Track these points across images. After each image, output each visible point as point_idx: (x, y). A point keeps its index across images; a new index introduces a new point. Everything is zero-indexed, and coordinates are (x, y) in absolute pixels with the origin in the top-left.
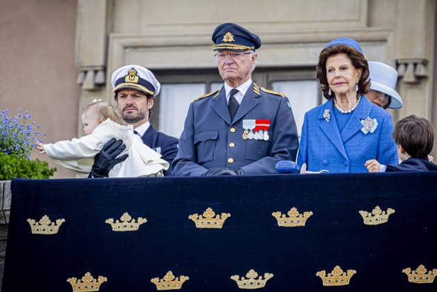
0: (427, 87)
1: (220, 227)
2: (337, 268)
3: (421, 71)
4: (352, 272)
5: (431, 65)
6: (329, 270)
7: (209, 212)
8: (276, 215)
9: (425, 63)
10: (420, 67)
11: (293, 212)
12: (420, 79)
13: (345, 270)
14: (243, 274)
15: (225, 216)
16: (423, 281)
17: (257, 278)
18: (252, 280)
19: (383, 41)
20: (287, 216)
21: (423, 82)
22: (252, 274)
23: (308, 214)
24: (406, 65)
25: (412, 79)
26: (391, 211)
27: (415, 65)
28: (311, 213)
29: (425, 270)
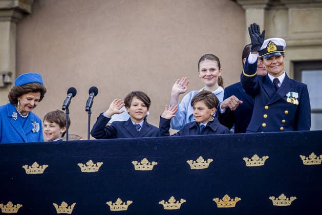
3: (8, 79)
5: (14, 76)
9: (10, 74)
10: (7, 77)
12: (7, 84)
16: (11, 212)
25: (2, 85)
27: (4, 76)
29: (12, 205)
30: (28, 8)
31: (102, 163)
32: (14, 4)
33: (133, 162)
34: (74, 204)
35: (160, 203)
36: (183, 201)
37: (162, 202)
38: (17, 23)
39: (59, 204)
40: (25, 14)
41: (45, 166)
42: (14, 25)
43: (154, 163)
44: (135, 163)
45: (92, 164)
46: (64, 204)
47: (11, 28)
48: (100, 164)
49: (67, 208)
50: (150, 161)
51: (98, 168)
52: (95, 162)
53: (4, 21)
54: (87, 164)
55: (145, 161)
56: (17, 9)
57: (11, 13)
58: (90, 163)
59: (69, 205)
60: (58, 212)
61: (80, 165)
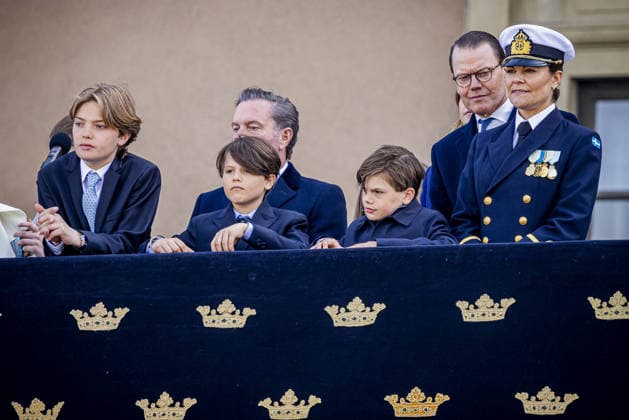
31: (127, 310)
33: (200, 309)
34: (61, 404)
35: (261, 404)
36: (314, 400)
37: (266, 403)
39: (26, 404)
43: (249, 312)
44: (203, 310)
45: (104, 311)
46: (37, 405)
48: (121, 312)
49: (44, 413)
50: (240, 305)
51: (117, 321)
52: (110, 307)
54: (93, 310)
55: (227, 306)
58: (99, 309)
59: (49, 406)
61: (76, 314)
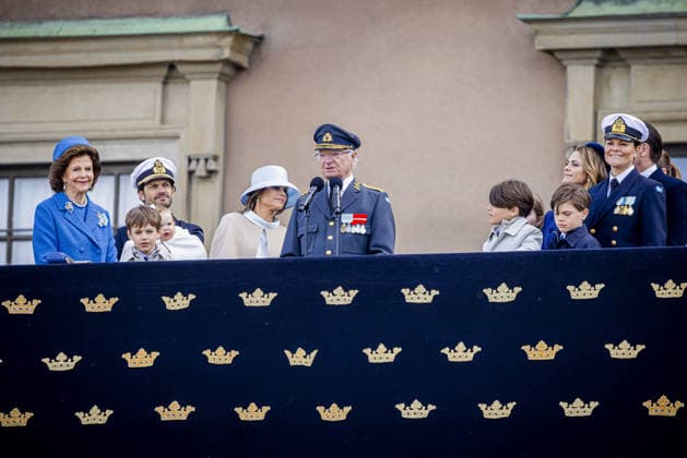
0: (218, 180)
1: (32, 313)
2: (142, 351)
3: (212, 166)
4: (155, 354)
5: (221, 160)
6: (134, 353)
7: (21, 299)
8: (84, 301)
9: (215, 158)
10: (211, 162)
11: (100, 298)
12: (211, 173)
13: (149, 353)
14: (53, 357)
15: (36, 302)
16: (223, 362)
17: (66, 361)
18: (62, 363)
19: (176, 137)
20: (95, 302)
21: (213, 175)
22: (62, 356)
23: (114, 300)
24: (198, 160)
25: (204, 173)
26: (192, 297)
27: (206, 160)
28: (117, 299)
29: (224, 352)
30: (243, 60)
32: (222, 54)
33: (403, 291)
34: (315, 352)
35: (442, 351)
36: (477, 349)
37: (446, 351)
38: (227, 83)
39: (294, 352)
40: (239, 68)
41: (273, 295)
42: (223, 85)
45: (343, 292)
46: (301, 352)
47: (219, 88)
48: (353, 293)
49: (305, 357)
50: (429, 289)
51: (351, 298)
52: (346, 290)
53: (209, 79)
54: (335, 292)
55: (420, 289)
56: (226, 62)
57: (218, 68)
58: (339, 290)
59: (308, 353)
60: (292, 363)
61: (325, 294)
